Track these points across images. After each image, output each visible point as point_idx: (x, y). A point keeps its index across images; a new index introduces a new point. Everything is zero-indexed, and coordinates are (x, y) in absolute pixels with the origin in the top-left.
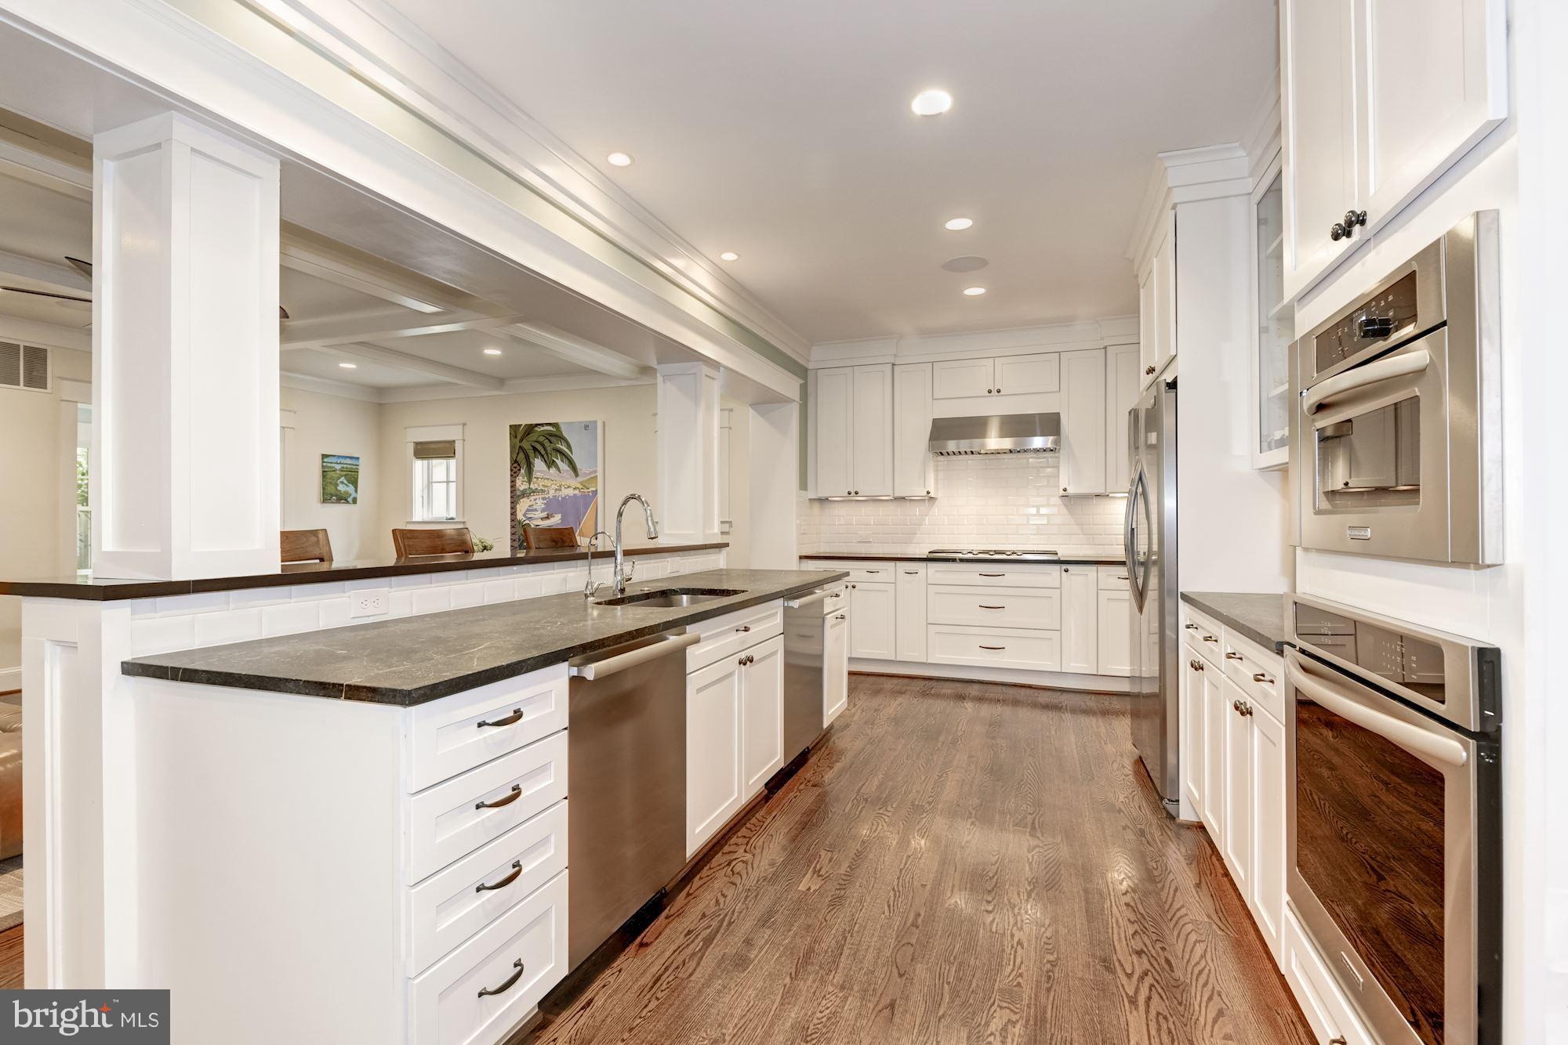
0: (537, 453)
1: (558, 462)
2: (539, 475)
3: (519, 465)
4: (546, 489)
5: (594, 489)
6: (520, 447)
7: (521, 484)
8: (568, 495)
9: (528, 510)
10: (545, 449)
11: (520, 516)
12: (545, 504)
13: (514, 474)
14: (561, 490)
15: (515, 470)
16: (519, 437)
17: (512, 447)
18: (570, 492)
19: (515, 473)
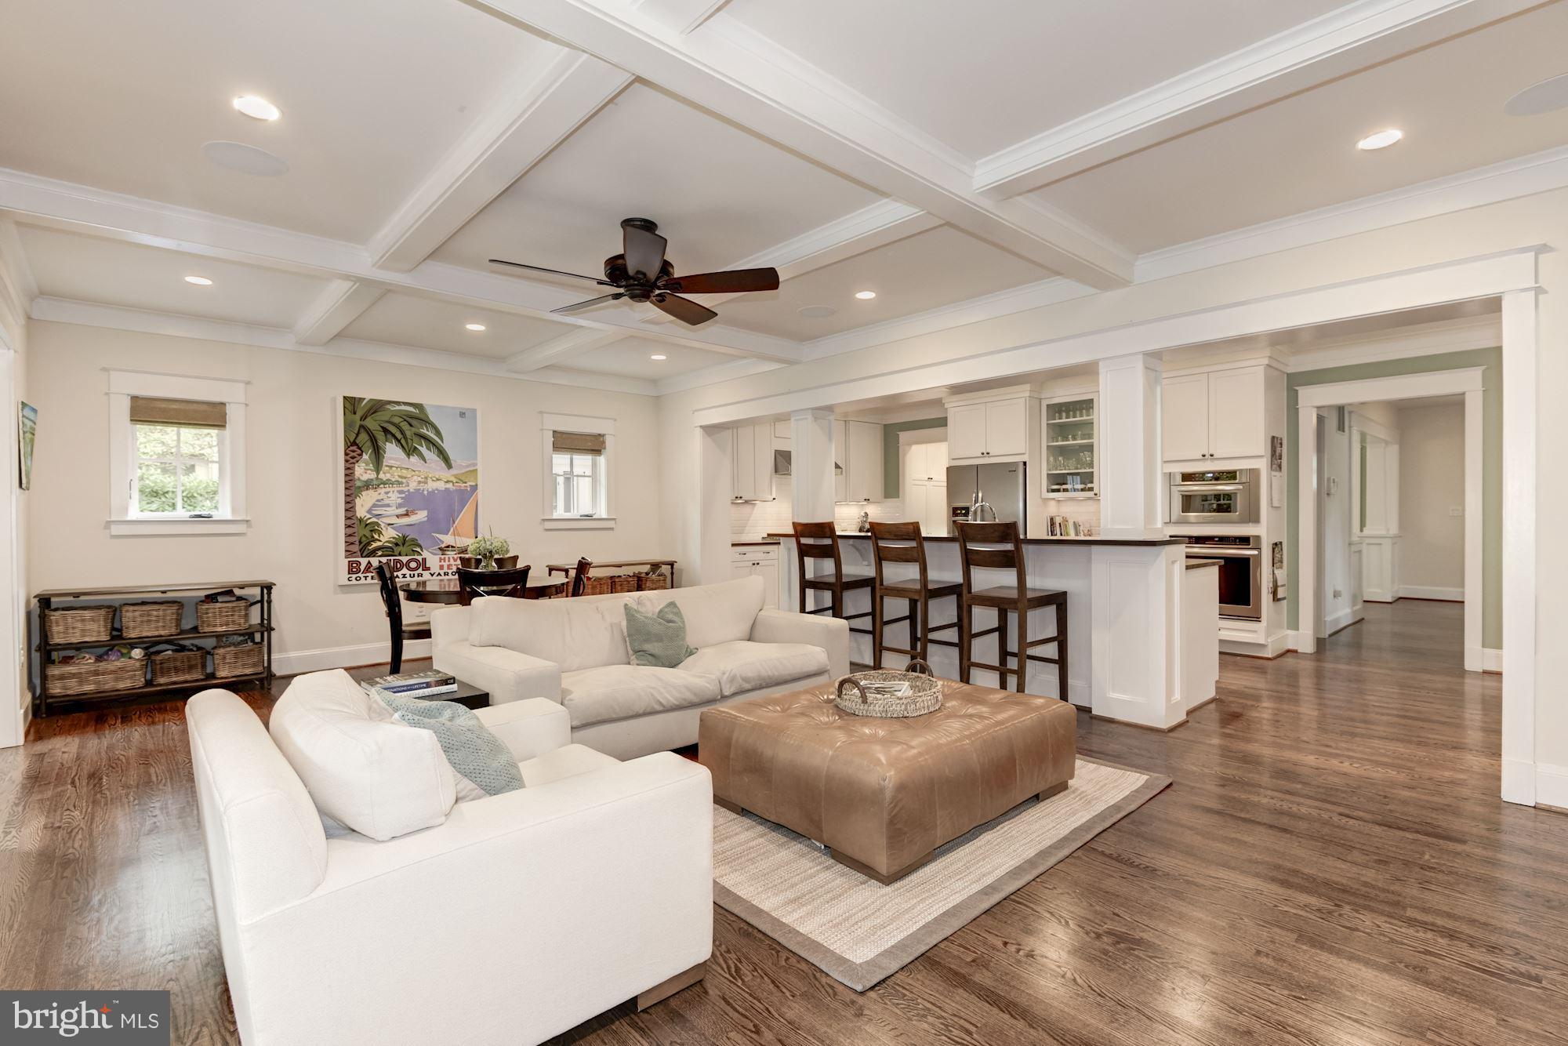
0: (389, 436)
1: (423, 450)
2: (392, 463)
3: (360, 449)
4: (404, 481)
5: (473, 484)
6: (361, 426)
7: (363, 471)
8: (437, 489)
9: (374, 505)
10: (402, 432)
11: (361, 511)
12: (402, 498)
13: (351, 460)
14: (426, 483)
15: (352, 454)
16: (360, 413)
17: (348, 426)
18: (441, 485)
19: (353, 458)
